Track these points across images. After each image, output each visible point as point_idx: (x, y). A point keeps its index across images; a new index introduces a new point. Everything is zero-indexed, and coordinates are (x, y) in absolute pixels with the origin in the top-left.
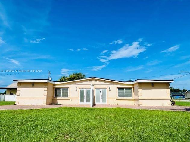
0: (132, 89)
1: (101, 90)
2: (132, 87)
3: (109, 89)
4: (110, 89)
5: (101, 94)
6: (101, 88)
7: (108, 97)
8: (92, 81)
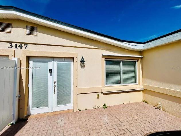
0: (138, 64)
1: (53, 65)
2: (138, 59)
3: (80, 63)
4: (83, 61)
5: (52, 79)
6: (53, 58)
7: (76, 86)
8: (13, 29)
